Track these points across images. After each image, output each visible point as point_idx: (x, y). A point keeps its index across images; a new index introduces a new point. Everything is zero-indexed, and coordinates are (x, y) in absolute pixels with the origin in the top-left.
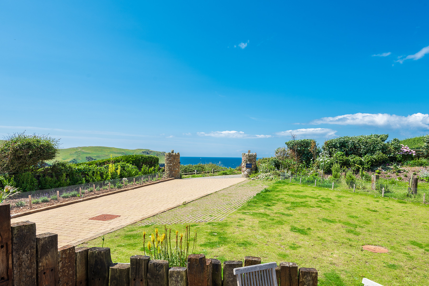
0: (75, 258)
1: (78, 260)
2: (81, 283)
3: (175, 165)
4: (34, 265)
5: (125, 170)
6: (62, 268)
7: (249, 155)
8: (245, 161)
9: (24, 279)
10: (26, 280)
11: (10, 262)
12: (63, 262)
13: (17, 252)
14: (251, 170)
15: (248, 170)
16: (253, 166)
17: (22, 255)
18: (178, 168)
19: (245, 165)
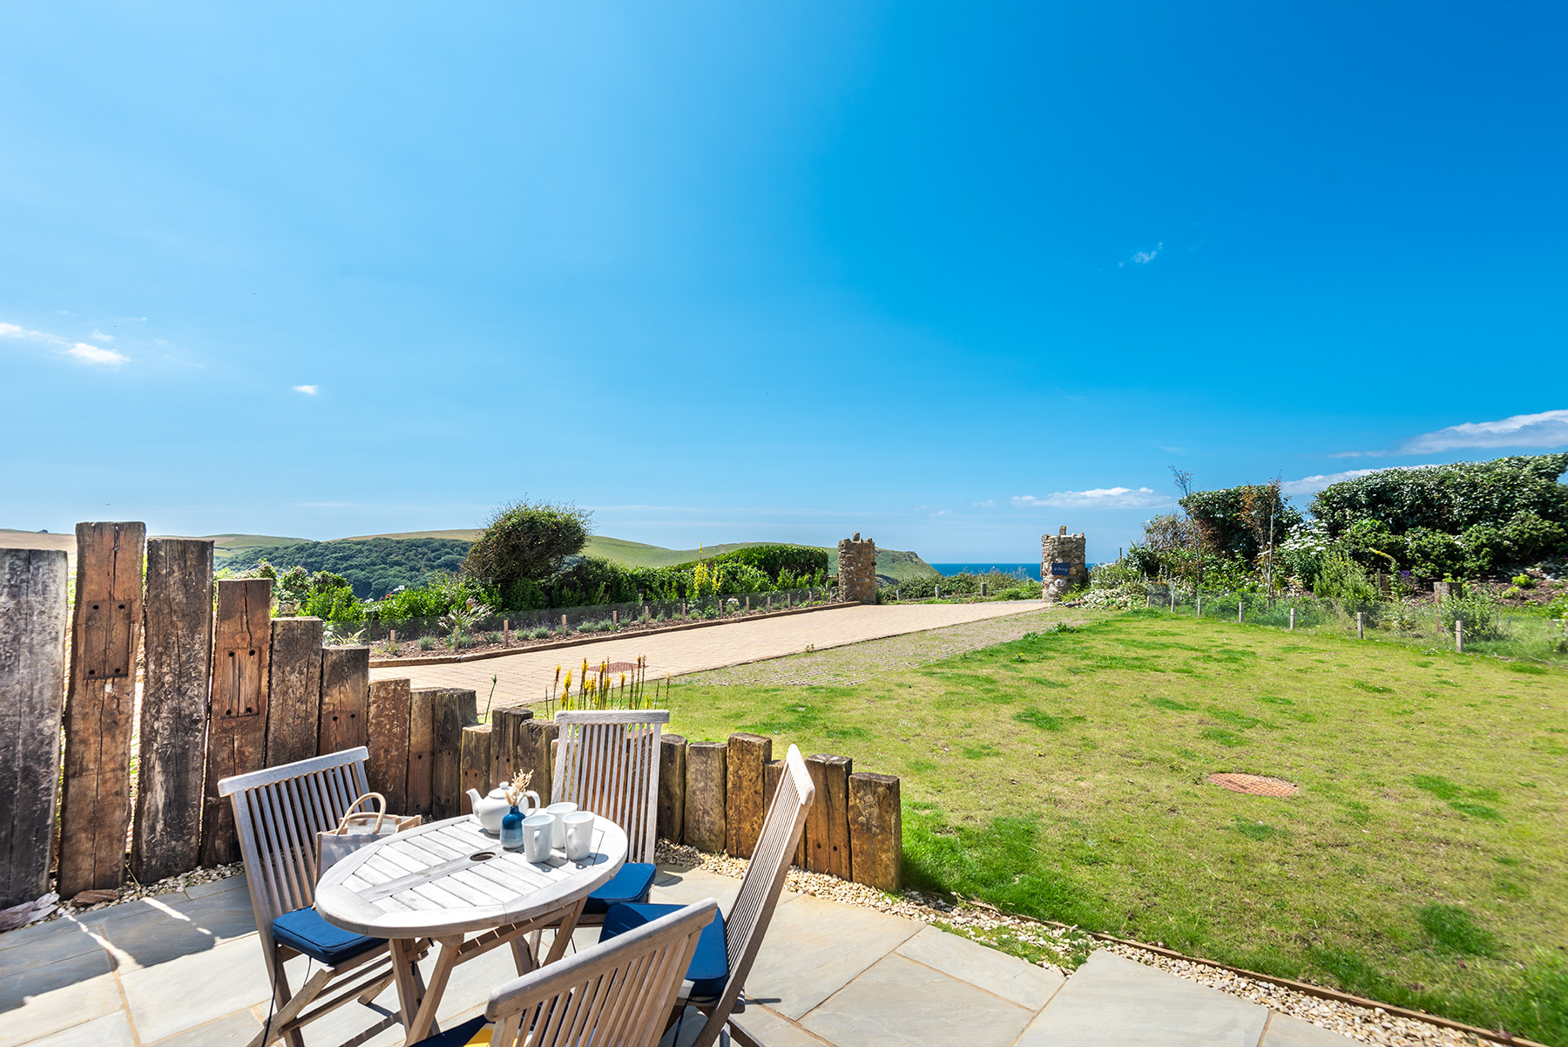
0: (409, 703)
1: (414, 707)
2: (420, 757)
3: (861, 570)
4: (315, 699)
5: (737, 579)
6: (376, 716)
7: (1059, 538)
8: (1050, 558)
9: (291, 720)
10: (293, 722)
11: (264, 682)
12: (379, 706)
13: (280, 667)
14: (1069, 581)
15: (1058, 580)
16: (1073, 571)
17: (290, 675)
18: (869, 578)
19: (1051, 568)
